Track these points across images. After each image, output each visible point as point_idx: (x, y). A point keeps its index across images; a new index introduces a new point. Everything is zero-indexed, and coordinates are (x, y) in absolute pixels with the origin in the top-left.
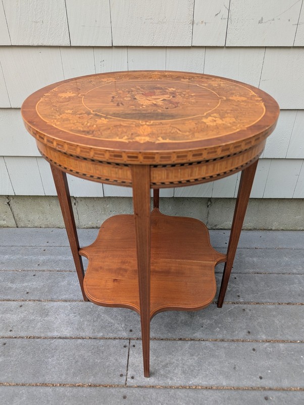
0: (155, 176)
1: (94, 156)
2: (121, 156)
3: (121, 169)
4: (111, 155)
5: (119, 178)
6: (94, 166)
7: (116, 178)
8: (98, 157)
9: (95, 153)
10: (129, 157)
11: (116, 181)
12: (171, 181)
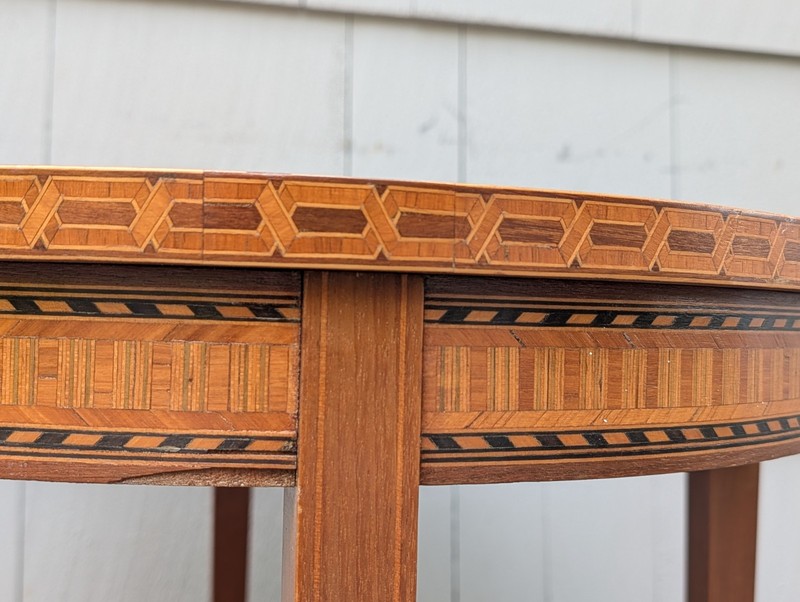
0: (448, 382)
1: (53, 232)
2: (248, 217)
3: (229, 339)
4: (178, 215)
5: (199, 417)
6: (25, 343)
7: (184, 413)
8: (86, 237)
9: (67, 212)
10: (306, 218)
11: (181, 441)
12: (543, 422)
